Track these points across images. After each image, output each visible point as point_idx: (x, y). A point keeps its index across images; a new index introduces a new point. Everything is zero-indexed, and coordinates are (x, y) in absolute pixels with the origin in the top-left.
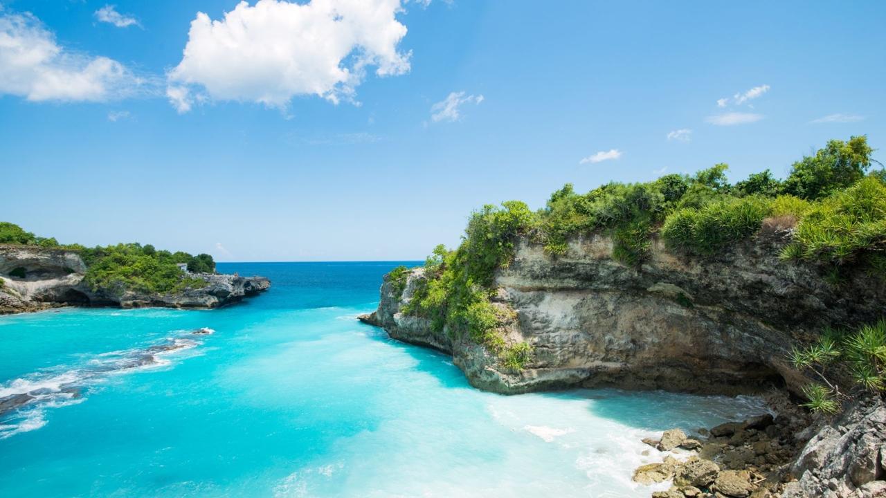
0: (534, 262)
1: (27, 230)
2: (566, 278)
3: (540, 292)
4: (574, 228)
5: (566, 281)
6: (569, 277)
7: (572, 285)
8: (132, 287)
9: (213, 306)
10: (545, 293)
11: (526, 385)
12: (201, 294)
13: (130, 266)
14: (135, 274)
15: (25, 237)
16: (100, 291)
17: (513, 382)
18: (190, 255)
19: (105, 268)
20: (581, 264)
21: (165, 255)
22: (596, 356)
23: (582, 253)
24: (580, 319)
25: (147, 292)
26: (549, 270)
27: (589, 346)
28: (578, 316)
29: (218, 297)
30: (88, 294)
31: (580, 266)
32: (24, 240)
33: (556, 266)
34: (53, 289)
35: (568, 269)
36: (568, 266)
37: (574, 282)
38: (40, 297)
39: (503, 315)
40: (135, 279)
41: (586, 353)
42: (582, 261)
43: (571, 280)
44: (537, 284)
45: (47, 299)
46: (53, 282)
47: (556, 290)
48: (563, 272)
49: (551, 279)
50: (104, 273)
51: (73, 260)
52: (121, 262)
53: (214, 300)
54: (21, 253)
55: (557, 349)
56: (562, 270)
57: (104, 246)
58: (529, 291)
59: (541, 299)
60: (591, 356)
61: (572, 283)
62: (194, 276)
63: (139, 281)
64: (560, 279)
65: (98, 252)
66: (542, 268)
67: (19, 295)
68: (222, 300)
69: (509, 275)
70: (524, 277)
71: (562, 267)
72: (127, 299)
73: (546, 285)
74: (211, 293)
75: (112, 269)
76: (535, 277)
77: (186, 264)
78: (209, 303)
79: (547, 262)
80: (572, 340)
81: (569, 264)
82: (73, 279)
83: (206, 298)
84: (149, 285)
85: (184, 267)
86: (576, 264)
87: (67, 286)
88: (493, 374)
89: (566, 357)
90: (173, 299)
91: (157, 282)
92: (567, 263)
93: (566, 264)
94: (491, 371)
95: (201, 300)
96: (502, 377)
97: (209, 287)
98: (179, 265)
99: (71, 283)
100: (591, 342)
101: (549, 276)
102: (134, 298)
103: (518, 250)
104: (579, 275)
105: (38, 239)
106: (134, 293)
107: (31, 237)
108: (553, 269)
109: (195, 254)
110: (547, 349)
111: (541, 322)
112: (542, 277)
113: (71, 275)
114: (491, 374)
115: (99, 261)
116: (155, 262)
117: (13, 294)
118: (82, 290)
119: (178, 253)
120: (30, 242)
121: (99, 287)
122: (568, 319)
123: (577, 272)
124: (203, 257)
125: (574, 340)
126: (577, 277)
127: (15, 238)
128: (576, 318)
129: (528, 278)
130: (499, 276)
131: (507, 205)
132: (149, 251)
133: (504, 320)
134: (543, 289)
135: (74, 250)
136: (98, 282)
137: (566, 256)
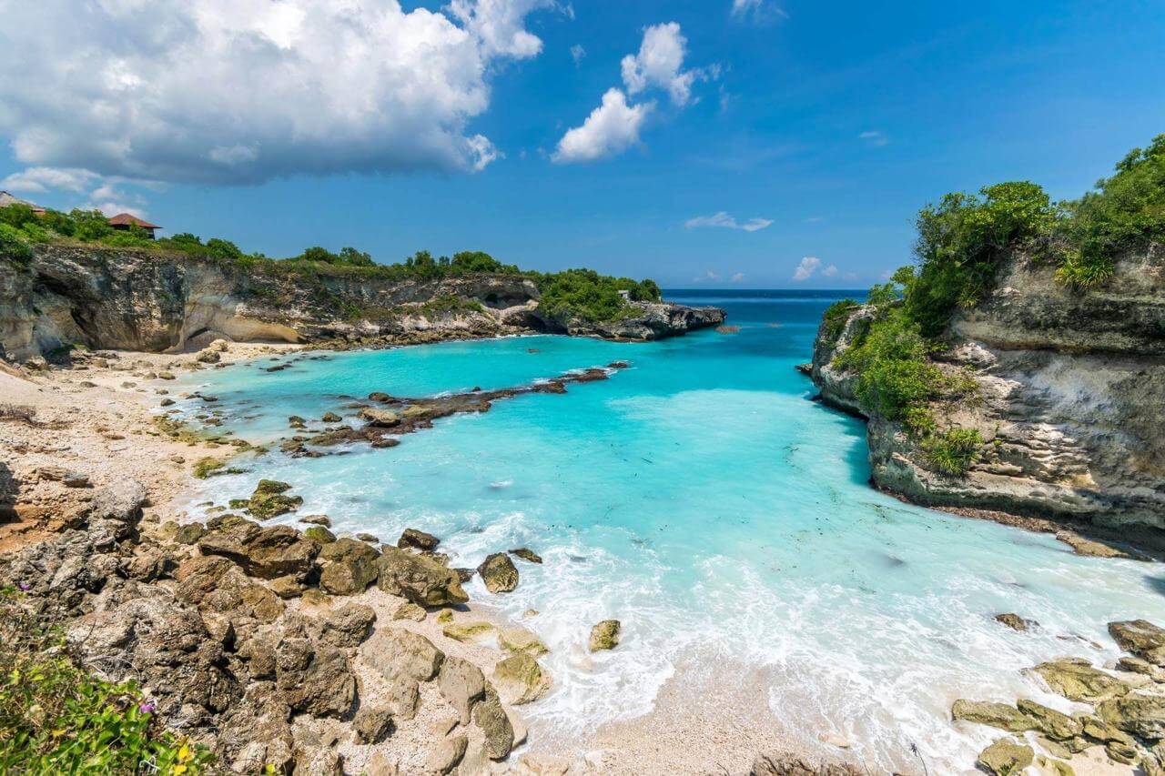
0: (1032, 299)
1: (495, 259)
2: (1108, 330)
3: (1042, 353)
4: (1137, 232)
5: (1106, 336)
6: (1115, 330)
7: (1119, 345)
8: (578, 314)
9: (649, 338)
10: (1052, 354)
11: (963, 494)
12: (637, 324)
13: (575, 292)
14: (581, 301)
15: (493, 265)
16: (551, 316)
17: (934, 484)
18: (632, 281)
19: (554, 295)
20: (1144, 304)
21: (607, 281)
22: (1144, 479)
23: (1146, 283)
24: (1121, 410)
25: (590, 320)
26: (1065, 314)
27: (1131, 460)
28: (1121, 403)
29: (654, 329)
30: (543, 319)
31: (1140, 308)
32: (492, 267)
33: (1081, 306)
34: (518, 314)
35: (1108, 312)
36: (1108, 308)
37: (1126, 340)
38: (509, 321)
39: (946, 384)
40: (579, 306)
41: (1120, 469)
42: (1146, 299)
43: (1117, 336)
44: (1035, 337)
45: (514, 323)
46: (517, 308)
47: (1079, 353)
48: (1098, 318)
49: (1070, 332)
50: (554, 300)
51: (529, 287)
52: (567, 288)
53: (649, 332)
54: (492, 280)
55: (1049, 452)
56: (1095, 316)
57: (553, 272)
58: (1017, 350)
59: (1041, 366)
60: (1132, 477)
61: (1122, 342)
62: (635, 304)
63: (583, 309)
64: (1091, 331)
65: (549, 279)
66: (1048, 309)
67: (493, 317)
68: (658, 332)
69: (978, 320)
70: (1008, 324)
71: (1093, 309)
72: (573, 326)
73: (1058, 341)
74: (647, 324)
75: (560, 296)
76: (1030, 324)
77: (627, 291)
78: (644, 335)
79: (1062, 298)
80: (1088, 442)
81: (1112, 303)
82: (532, 305)
83: (641, 329)
84: (592, 313)
85: (625, 294)
86: (1129, 305)
87: (527, 312)
88: (906, 466)
89: (1065, 468)
90: (612, 328)
91: (599, 309)
92: (1107, 301)
93: (1105, 303)
94: (903, 462)
95: (636, 331)
96: (918, 473)
97: (644, 317)
98: (620, 292)
99: (529, 309)
100: (1139, 454)
101: (1064, 325)
102: (578, 325)
103: (1004, 276)
104: (1136, 326)
105: (505, 266)
106: (579, 321)
107: (498, 265)
108: (1073, 312)
109: (639, 281)
110: (1026, 448)
111: (1026, 403)
112: (1047, 326)
113: (530, 301)
114: (902, 466)
115: (549, 288)
116: (596, 289)
117: (489, 318)
118: (538, 316)
119: (622, 279)
120: (497, 270)
121: (550, 313)
122: (1092, 406)
123: (1131, 320)
124: (647, 283)
125: (1095, 443)
126: (1132, 330)
127: (485, 266)
128: (1111, 406)
129: (1017, 326)
130: (959, 320)
131: (992, 194)
132: (592, 278)
133: (948, 392)
134: (1052, 349)
135: (532, 275)
136: (549, 308)
137: (1106, 288)
